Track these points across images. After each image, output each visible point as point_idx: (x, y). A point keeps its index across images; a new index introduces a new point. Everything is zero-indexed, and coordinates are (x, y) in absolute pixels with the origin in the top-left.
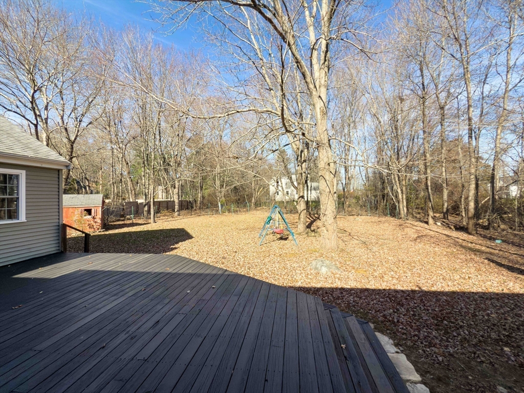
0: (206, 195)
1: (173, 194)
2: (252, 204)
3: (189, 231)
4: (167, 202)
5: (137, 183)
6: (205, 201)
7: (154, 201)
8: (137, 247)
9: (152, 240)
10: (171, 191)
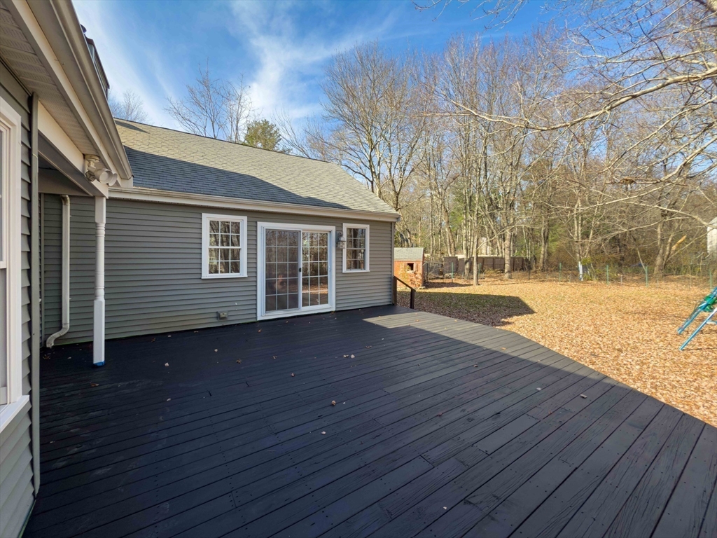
0: (553, 250)
1: (501, 248)
2: (656, 269)
3: (527, 302)
4: (494, 259)
5: (456, 235)
6: (552, 260)
7: (477, 257)
8: (459, 312)
9: (476, 307)
10: (498, 244)
